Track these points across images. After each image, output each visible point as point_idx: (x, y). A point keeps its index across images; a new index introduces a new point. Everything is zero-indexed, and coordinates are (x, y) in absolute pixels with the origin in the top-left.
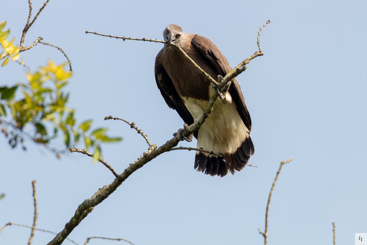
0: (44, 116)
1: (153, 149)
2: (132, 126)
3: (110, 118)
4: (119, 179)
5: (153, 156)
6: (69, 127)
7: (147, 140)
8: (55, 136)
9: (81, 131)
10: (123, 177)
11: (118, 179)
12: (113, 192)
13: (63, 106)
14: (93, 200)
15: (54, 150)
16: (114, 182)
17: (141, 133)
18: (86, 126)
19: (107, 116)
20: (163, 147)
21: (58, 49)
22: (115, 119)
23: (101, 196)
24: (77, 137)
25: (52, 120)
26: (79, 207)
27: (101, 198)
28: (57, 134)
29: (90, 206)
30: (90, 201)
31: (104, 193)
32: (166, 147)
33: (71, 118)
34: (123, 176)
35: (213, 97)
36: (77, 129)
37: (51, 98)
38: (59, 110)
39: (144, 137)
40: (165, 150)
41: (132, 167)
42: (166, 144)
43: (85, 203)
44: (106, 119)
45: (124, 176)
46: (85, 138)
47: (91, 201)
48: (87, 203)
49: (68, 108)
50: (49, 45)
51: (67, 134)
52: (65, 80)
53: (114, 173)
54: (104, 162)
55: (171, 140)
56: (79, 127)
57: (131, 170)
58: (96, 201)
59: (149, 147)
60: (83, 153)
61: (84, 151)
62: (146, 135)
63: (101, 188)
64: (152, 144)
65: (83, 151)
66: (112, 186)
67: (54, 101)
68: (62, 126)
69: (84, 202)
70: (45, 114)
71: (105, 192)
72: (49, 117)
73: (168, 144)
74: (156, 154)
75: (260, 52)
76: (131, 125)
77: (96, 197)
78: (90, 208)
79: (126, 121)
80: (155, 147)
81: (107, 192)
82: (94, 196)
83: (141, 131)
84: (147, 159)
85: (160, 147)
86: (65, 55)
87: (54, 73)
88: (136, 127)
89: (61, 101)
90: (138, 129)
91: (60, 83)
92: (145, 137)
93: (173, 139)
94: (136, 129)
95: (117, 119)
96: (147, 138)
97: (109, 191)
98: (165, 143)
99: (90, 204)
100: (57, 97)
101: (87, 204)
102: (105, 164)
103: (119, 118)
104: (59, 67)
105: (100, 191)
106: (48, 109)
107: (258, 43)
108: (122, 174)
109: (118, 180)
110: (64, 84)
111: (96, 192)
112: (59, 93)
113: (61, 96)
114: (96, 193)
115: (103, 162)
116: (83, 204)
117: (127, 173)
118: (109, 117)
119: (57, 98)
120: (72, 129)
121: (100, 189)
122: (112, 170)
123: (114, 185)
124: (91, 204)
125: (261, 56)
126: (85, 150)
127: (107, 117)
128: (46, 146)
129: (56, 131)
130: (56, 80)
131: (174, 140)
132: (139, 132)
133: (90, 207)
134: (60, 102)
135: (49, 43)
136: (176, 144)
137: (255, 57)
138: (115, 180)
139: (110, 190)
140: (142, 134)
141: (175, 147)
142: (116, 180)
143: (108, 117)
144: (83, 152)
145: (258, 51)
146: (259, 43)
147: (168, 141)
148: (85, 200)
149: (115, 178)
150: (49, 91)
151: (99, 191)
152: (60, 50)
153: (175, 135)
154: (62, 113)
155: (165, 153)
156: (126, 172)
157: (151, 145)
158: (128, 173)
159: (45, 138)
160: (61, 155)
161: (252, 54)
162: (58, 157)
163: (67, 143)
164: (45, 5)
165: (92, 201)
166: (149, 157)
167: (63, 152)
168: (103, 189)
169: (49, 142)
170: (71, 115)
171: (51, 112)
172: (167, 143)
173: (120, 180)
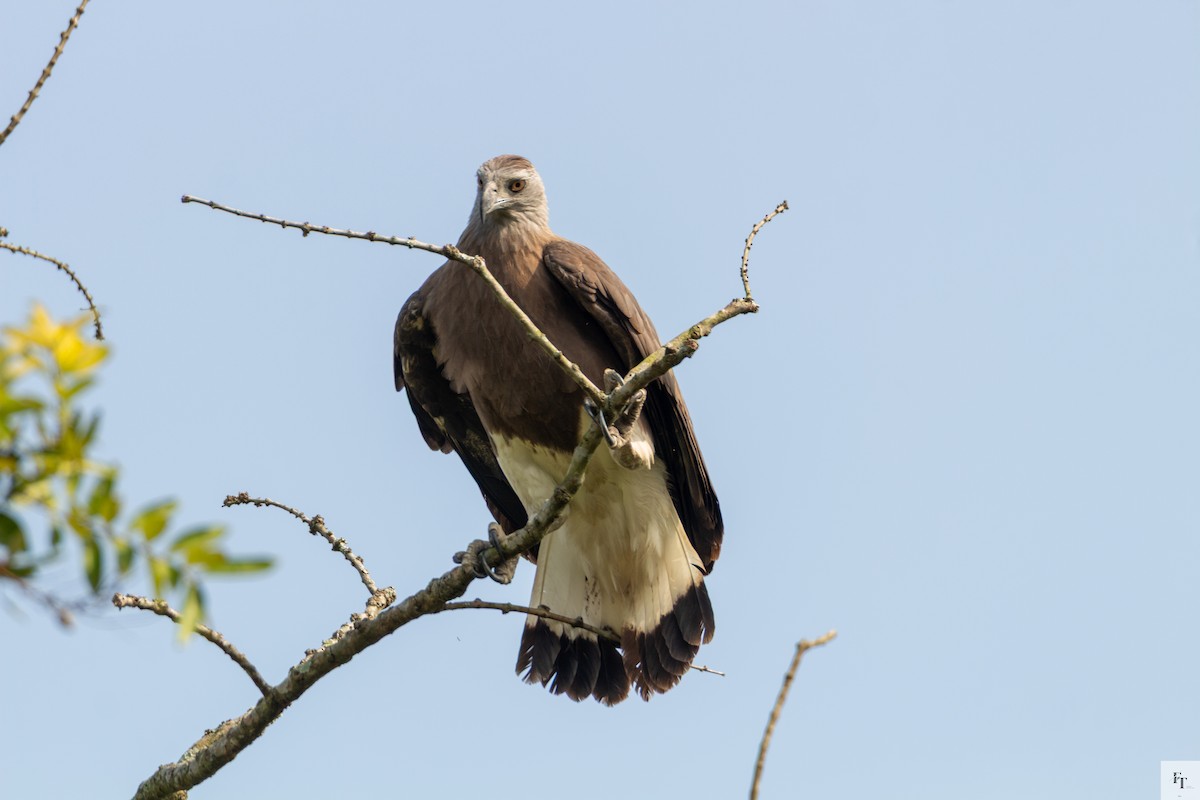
0: (17, 489)
1: (384, 602)
2: (315, 527)
3: (243, 499)
4: (273, 699)
5: (383, 628)
6: (98, 524)
7: (362, 573)
8: (53, 556)
9: (138, 538)
10: (285, 694)
11: (269, 699)
12: (250, 743)
13: (78, 457)
14: (186, 768)
15: (49, 601)
16: (257, 710)
17: (343, 552)
18: (155, 520)
19: (231, 495)
20: (419, 598)
21: (56, 266)
22: (258, 504)
23: (214, 756)
24: (127, 558)
25: (43, 502)
26: (140, 791)
27: (211, 760)
28: (60, 547)
29: (177, 786)
30: (175, 772)
31: (222, 745)
32: (428, 598)
33: (105, 497)
34: (285, 691)
35: (587, 440)
36: (124, 530)
37: (41, 429)
38: (66, 468)
39: (354, 564)
40: (426, 607)
41: (317, 662)
42: (429, 590)
43: (158, 778)
44: (228, 502)
45: (291, 689)
46: (152, 561)
47: (181, 770)
48: (168, 778)
49: (95, 464)
50: (29, 253)
51: (94, 547)
52: (85, 370)
53: (258, 681)
54: (225, 643)
55: (444, 577)
56: (133, 525)
57: (313, 673)
58: (195, 770)
59: (371, 596)
60: (158, 612)
61: (159, 605)
62: (358, 558)
63: (213, 728)
64: (381, 588)
65: (155, 604)
66: (250, 723)
67: (51, 438)
68: (77, 521)
69: (157, 774)
70: (19, 483)
71: (226, 741)
72: (35, 491)
73: (433, 590)
74: (392, 621)
75: (748, 300)
76: (310, 524)
77: (197, 758)
78: (176, 794)
79: (295, 510)
80: (387, 595)
81: (234, 742)
82: (189, 755)
83: (342, 544)
84: (365, 635)
85: (410, 598)
86: (80, 288)
87: (51, 348)
88: (327, 531)
89: (75, 439)
90: (335, 537)
91: (68, 381)
92: (358, 562)
93: (451, 573)
94: (328, 536)
95: (264, 505)
96: (362, 567)
97: (238, 739)
98: (424, 587)
99: (176, 779)
100: (61, 427)
101: (165, 780)
102: (227, 650)
103: (271, 500)
104: (66, 327)
105: (209, 737)
106: (29, 466)
107: (743, 272)
108: (282, 685)
109: (268, 703)
110: (84, 384)
111: (195, 742)
112: (68, 413)
113: (74, 425)
114: (195, 745)
115: (220, 645)
116: (153, 779)
117: (298, 681)
118: (239, 498)
119: (61, 431)
120: (110, 532)
121: (208, 732)
122: (250, 670)
123: (256, 718)
124: (179, 779)
125: (750, 314)
126: (163, 604)
127: (234, 498)
128: (23, 586)
129: (56, 537)
130: (58, 373)
131: (455, 576)
132: (337, 547)
133: (176, 790)
134: (71, 444)
135: (28, 248)
136: (460, 590)
137: (728, 317)
138: (260, 702)
139: (241, 737)
140: (347, 554)
141: (458, 600)
142: (264, 703)
143: (237, 496)
144: (158, 608)
145: (741, 295)
146: (745, 271)
147: (434, 580)
148: (160, 768)
149: (260, 695)
150: (34, 406)
151: (204, 739)
152: (63, 272)
153: (458, 558)
154: (75, 479)
155: (426, 619)
156: (296, 677)
157: (375, 589)
158: (301, 682)
159: (21, 560)
160: (74, 618)
161: (721, 306)
162: (64, 621)
163: (95, 577)
164: (14, 122)
165: (184, 772)
166: (371, 629)
167: (80, 606)
168: (219, 733)
169: (35, 574)
170: (107, 484)
171: (41, 476)
172: (430, 586)
173: (274, 704)
